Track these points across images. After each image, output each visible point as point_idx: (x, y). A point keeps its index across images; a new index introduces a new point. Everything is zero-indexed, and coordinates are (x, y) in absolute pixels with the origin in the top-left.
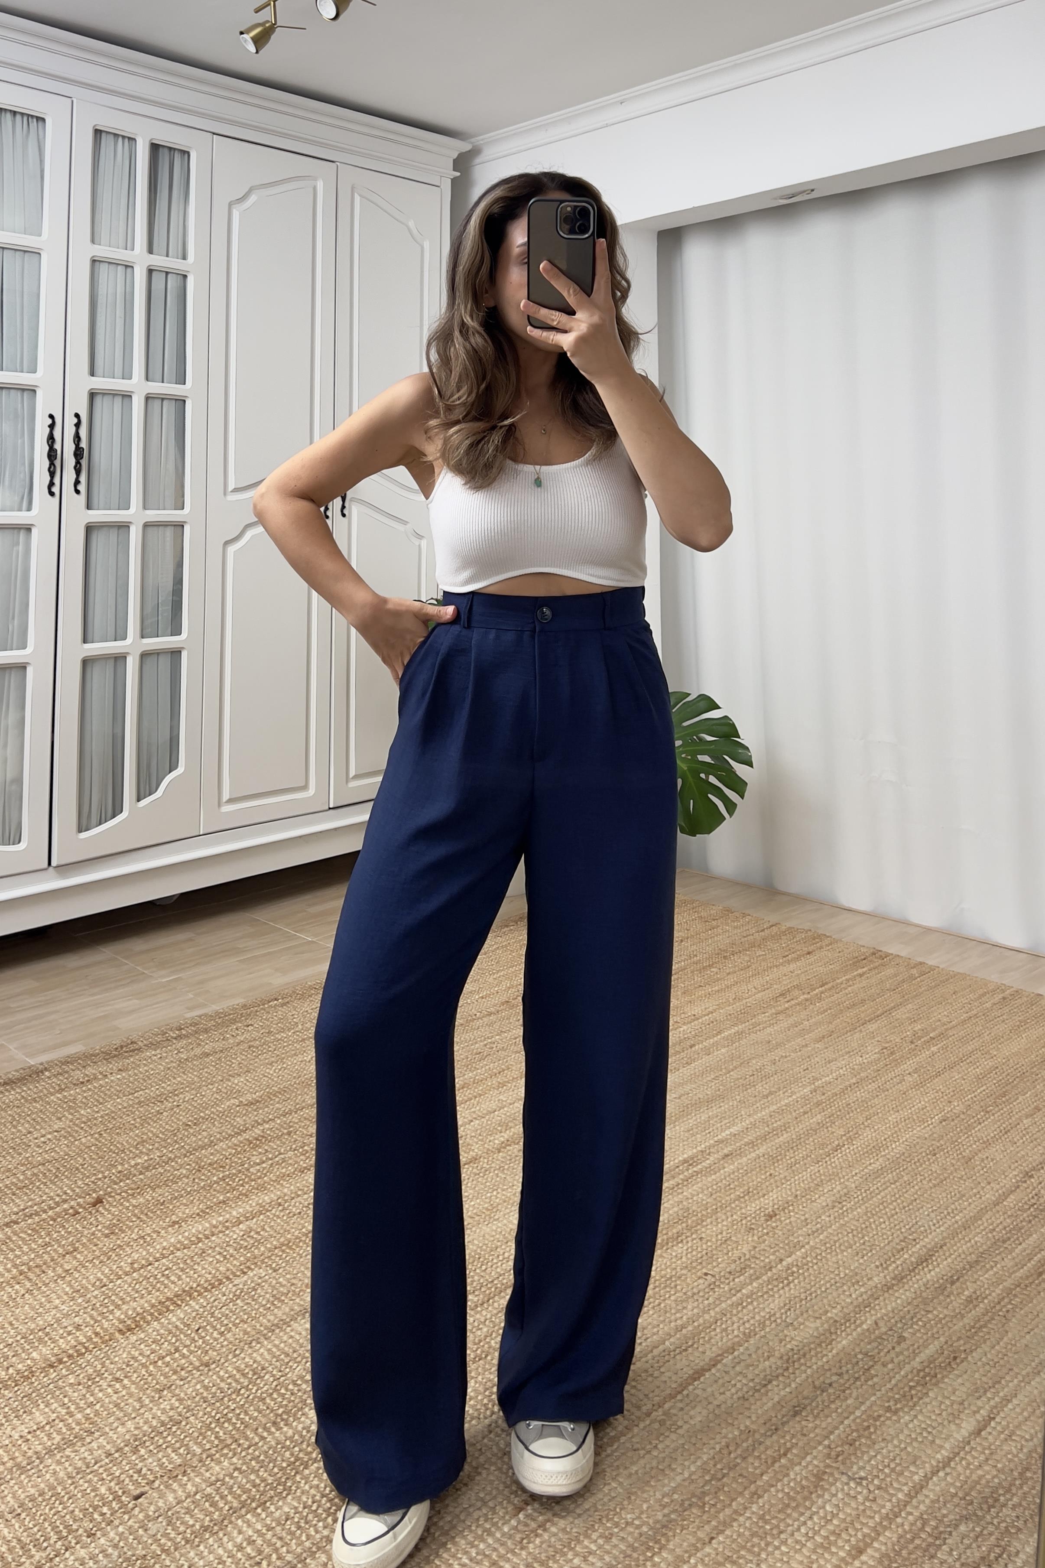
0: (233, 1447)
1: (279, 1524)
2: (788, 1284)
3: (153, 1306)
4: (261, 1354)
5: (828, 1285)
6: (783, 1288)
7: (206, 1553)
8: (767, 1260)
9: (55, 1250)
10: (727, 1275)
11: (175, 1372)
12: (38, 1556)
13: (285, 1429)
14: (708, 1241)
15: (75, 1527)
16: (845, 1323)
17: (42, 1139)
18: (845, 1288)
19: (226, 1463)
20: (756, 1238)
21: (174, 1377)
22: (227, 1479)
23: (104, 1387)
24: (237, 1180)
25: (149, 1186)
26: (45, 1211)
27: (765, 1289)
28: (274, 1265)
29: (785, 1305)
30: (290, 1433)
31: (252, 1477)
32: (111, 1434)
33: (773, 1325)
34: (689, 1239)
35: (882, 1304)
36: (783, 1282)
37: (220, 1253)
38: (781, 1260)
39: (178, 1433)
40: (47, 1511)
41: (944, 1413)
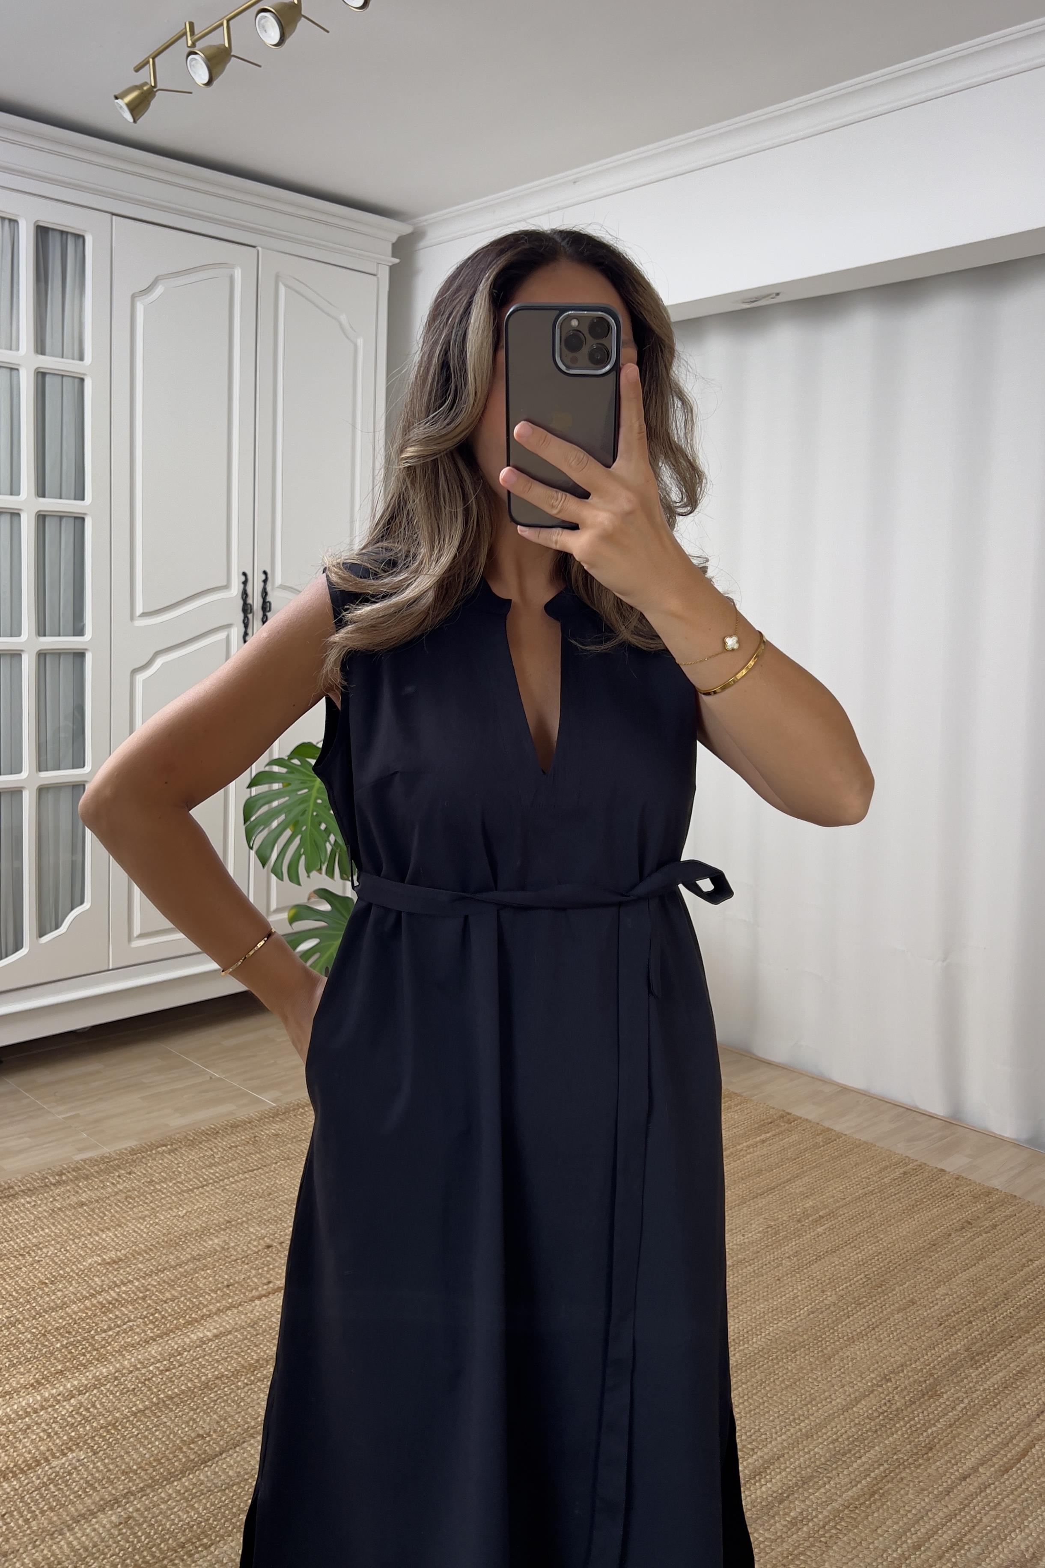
24: (80, 1348)
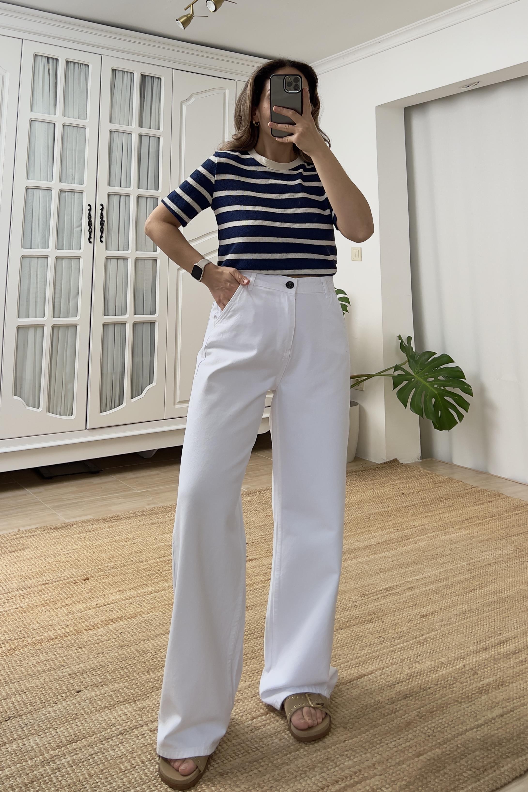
0: (126, 678)
1: (139, 710)
2: (423, 646)
3: (102, 622)
4: (149, 645)
5: (444, 648)
6: (420, 647)
7: (104, 716)
8: (415, 634)
9: (63, 596)
10: (391, 639)
11: (107, 648)
12: (30, 708)
13: (152, 674)
14: (386, 623)
15: (48, 700)
16: (447, 664)
17: (67, 552)
18: (453, 650)
19: (121, 684)
20: (412, 624)
21: (106, 649)
22: (120, 690)
23: (74, 649)
25: (112, 575)
26: (62, 581)
27: (409, 647)
28: (163, 612)
29: (418, 654)
30: (154, 676)
31: (132, 691)
32: (72, 667)
33: (408, 661)
34: (377, 622)
35: (471, 658)
36: (420, 644)
37: (138, 604)
38: (423, 635)
39: (103, 670)
40: (38, 692)
41: (486, 706)
